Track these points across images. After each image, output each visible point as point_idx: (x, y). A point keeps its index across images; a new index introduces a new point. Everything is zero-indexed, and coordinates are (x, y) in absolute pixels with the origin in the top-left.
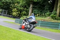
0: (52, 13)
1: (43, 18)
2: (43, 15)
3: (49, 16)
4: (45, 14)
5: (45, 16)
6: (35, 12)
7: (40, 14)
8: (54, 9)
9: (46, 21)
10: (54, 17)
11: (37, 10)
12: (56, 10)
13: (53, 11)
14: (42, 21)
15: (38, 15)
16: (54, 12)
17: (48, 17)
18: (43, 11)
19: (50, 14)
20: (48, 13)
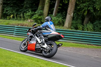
0: (36, 12)
1: (21, 22)
2: (20, 17)
3: (31, 18)
4: (23, 15)
5: (24, 17)
6: (7, 11)
7: (16, 16)
8: (40, 6)
9: (26, 27)
10: (39, 19)
11: (11, 8)
12: (43, 8)
13: (37, 9)
14: (19, 26)
15: (12, 16)
16: (38, 11)
17: (29, 20)
18: (20, 10)
19: (33, 15)
20: (28, 14)
